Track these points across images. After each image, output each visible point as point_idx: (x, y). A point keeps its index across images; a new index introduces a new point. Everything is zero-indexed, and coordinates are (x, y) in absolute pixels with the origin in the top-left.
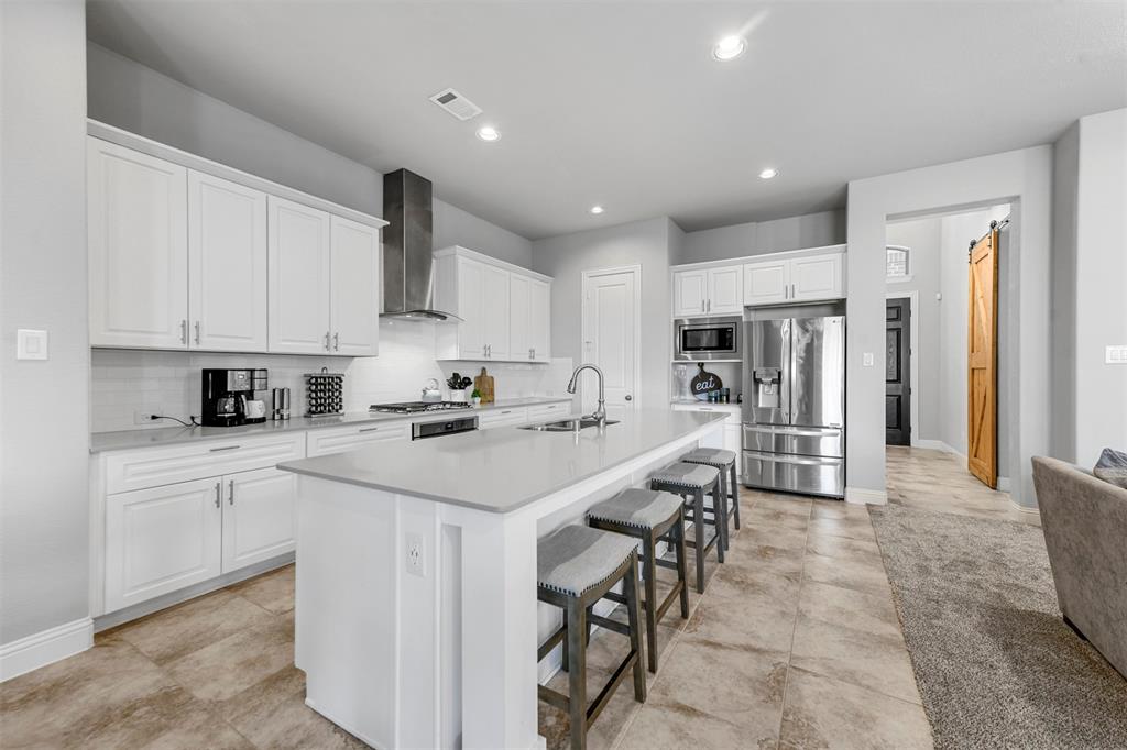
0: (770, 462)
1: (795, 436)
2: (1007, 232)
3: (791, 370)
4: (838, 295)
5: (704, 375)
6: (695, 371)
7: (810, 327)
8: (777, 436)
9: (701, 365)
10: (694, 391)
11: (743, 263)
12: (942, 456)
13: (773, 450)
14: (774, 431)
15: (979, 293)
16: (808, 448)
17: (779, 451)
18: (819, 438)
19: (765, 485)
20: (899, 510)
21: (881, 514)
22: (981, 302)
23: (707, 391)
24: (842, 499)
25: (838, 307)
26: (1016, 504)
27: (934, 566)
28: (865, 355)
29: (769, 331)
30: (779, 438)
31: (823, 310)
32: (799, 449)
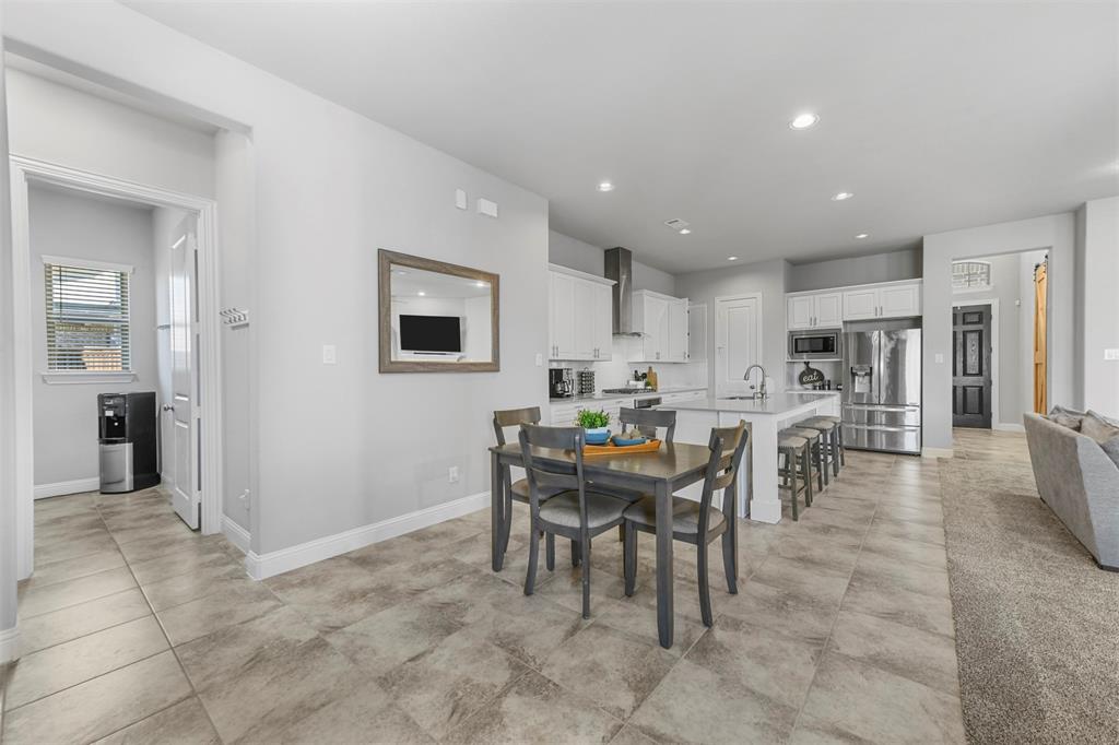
0: (863, 430)
1: (884, 412)
3: (880, 366)
4: (916, 313)
5: (809, 371)
6: (802, 368)
7: (894, 337)
8: (869, 411)
9: (807, 363)
10: (802, 383)
11: (841, 291)
13: (866, 421)
14: (866, 408)
16: (894, 419)
17: (870, 422)
18: (904, 413)
19: (860, 446)
20: (961, 461)
21: (947, 463)
23: (811, 382)
24: (919, 455)
25: (917, 322)
27: (973, 481)
29: (862, 340)
30: (871, 413)
31: (906, 323)
32: (887, 419)
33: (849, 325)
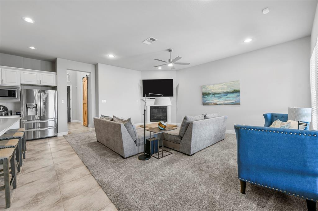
0: (31, 131)
1: (39, 123)
2: (89, 77)
4: (55, 85)
8: (33, 123)
12: (78, 123)
13: (32, 127)
14: (32, 122)
15: (84, 88)
16: (44, 125)
17: (34, 127)
18: (48, 122)
20: (71, 135)
21: (67, 136)
22: (85, 90)
24: (56, 136)
25: (54, 88)
26: (91, 128)
27: (79, 141)
28: (63, 100)
29: (29, 94)
30: (34, 124)
31: (49, 88)
32: (41, 126)
33: (22, 86)
